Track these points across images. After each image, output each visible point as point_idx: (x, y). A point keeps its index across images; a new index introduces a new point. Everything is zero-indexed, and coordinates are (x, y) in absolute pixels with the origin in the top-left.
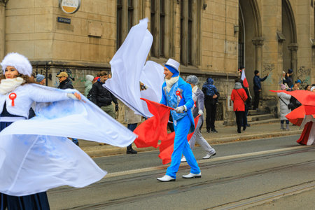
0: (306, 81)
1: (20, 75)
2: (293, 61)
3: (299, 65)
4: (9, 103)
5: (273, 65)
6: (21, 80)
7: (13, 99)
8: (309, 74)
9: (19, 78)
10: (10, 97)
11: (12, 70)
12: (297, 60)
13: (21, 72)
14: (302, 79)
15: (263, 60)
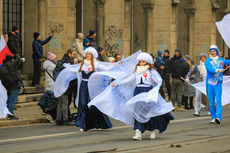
0: (116, 46)
1: (148, 64)
2: (99, 19)
3: (107, 24)
4: (144, 78)
5: (61, 26)
6: (148, 66)
7: (145, 76)
8: (121, 37)
9: (147, 65)
10: (144, 76)
11: (144, 62)
12: (104, 17)
13: (148, 62)
14: (111, 43)
15: (49, 18)
